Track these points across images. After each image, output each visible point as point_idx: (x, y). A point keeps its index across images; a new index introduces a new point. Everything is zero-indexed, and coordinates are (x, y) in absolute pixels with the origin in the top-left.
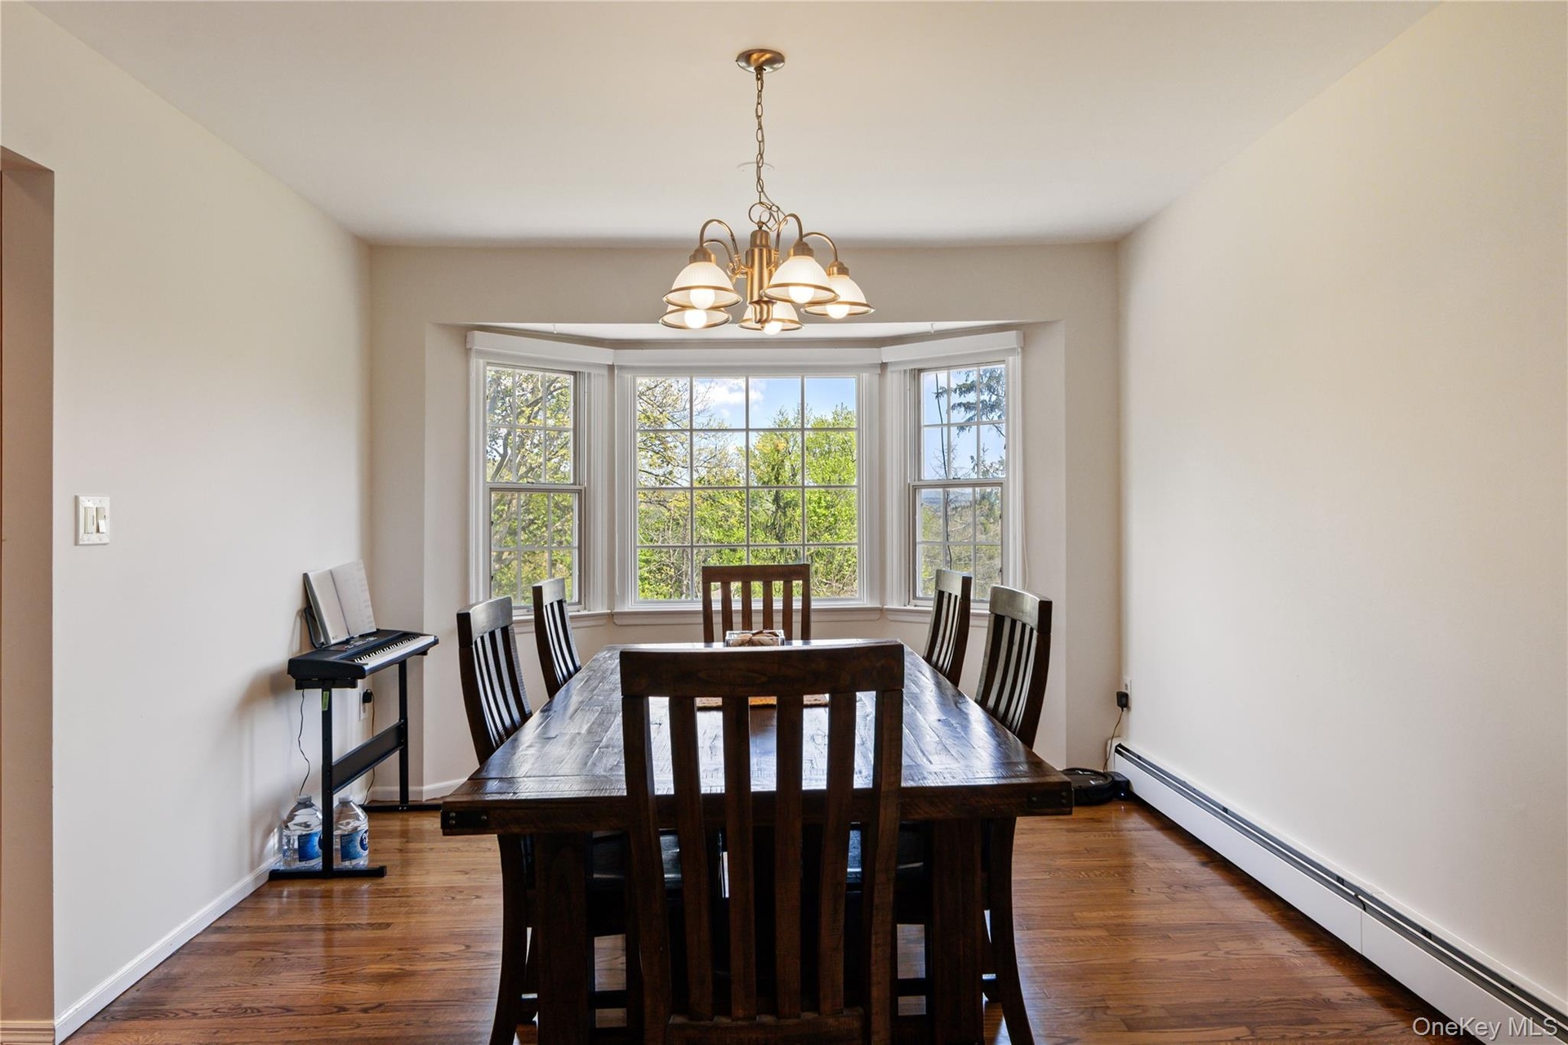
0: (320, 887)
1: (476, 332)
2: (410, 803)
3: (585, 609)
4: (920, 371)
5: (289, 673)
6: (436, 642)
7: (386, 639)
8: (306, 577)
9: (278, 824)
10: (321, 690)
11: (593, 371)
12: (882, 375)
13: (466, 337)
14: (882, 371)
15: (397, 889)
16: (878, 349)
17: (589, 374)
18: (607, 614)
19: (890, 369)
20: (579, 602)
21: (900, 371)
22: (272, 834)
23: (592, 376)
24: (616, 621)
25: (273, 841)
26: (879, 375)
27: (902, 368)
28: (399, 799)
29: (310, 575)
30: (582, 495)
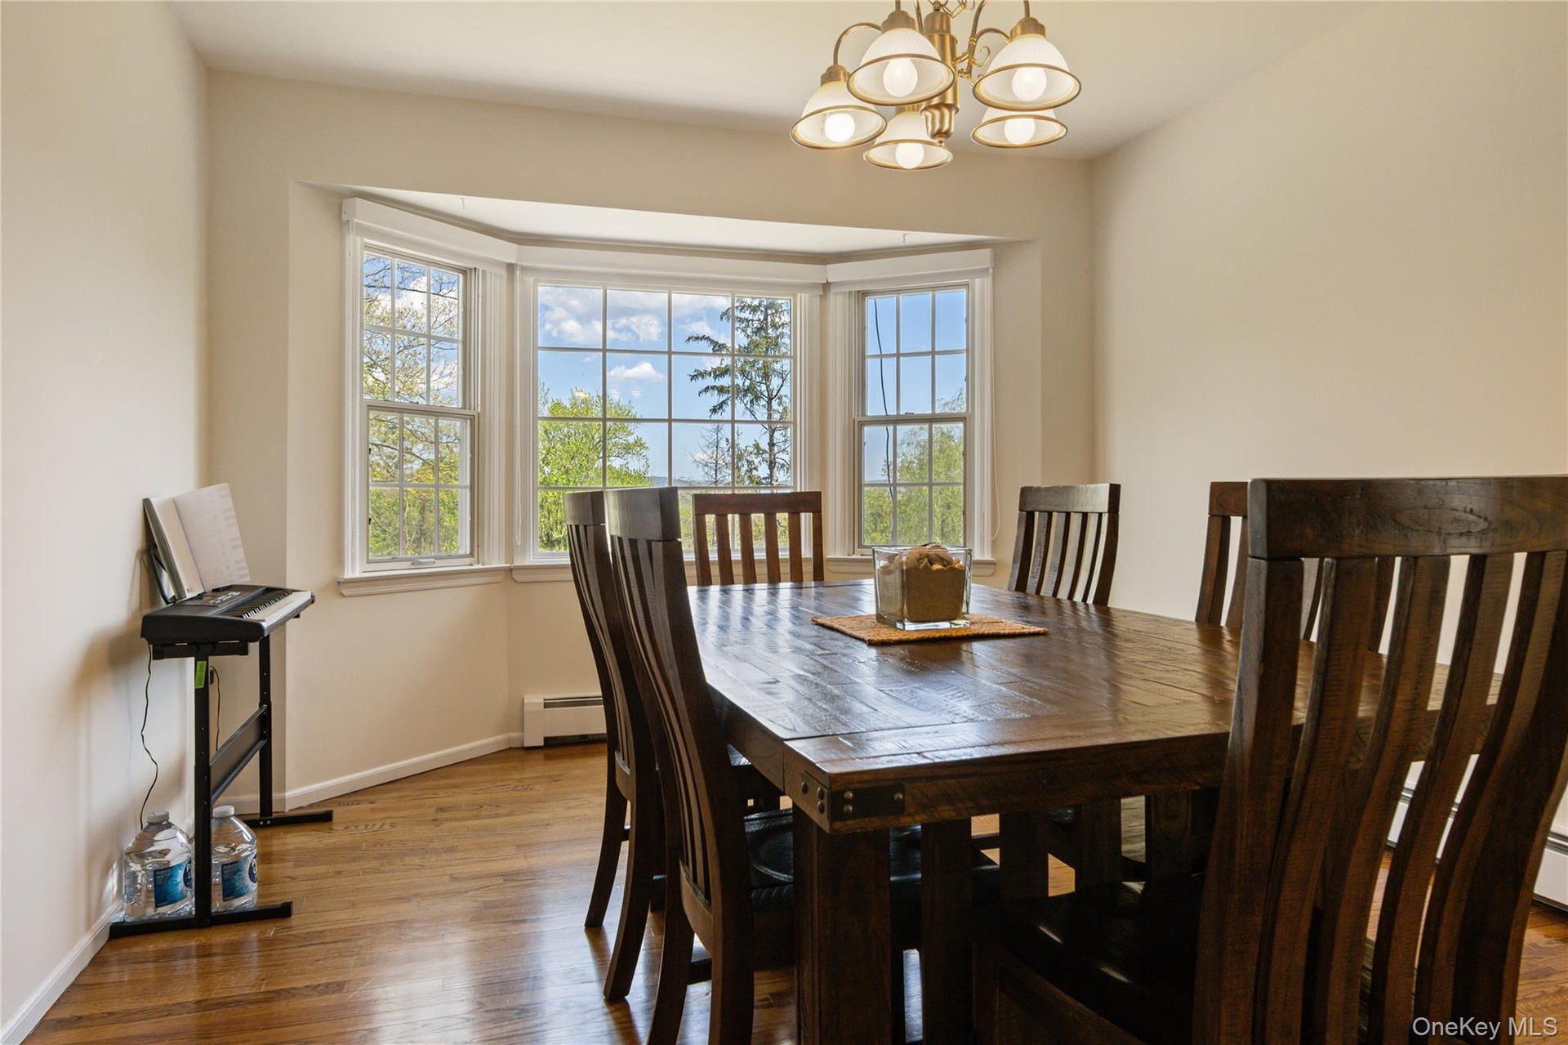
0: (192, 941)
1: (357, 198)
2: (274, 815)
3: (478, 562)
4: (864, 294)
5: (142, 636)
6: (312, 601)
7: (253, 594)
8: (147, 504)
9: (117, 856)
10: (193, 658)
11: (488, 269)
12: (823, 297)
13: (341, 206)
14: (824, 291)
15: (321, 932)
16: (824, 267)
17: (484, 272)
18: (504, 569)
19: (833, 290)
20: (472, 554)
21: (845, 293)
22: (111, 871)
23: (488, 275)
24: (514, 576)
25: (112, 883)
26: (821, 296)
27: (847, 289)
28: (259, 812)
29: (154, 502)
30: (475, 424)
